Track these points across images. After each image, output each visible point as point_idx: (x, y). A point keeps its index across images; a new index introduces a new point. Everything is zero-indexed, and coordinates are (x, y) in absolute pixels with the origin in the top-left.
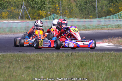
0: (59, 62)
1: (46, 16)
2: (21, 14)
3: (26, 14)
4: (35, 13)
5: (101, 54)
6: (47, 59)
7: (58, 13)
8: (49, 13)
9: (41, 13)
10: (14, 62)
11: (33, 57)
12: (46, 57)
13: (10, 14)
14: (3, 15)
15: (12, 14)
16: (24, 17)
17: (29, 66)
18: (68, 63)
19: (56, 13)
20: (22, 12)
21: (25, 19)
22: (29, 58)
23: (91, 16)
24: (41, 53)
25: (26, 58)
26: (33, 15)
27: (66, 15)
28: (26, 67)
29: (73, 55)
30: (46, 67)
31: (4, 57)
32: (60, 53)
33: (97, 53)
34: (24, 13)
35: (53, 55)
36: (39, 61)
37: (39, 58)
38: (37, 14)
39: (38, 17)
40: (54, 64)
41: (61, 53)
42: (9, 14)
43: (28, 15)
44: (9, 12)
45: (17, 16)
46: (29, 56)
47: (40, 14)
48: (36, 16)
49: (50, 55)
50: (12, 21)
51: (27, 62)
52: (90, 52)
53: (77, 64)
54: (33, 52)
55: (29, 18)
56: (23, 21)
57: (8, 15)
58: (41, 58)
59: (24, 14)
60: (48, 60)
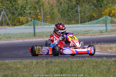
0: (38, 69)
1: (27, 22)
2: (1, 20)
4: (15, 20)
5: (82, 61)
6: (26, 66)
7: (38, 19)
8: (29, 19)
9: (21, 19)
11: (11, 65)
16: (4, 23)
17: (7, 74)
19: (37, 19)
21: (5, 25)
22: (7, 66)
23: (73, 22)
24: (20, 61)
25: (4, 66)
26: (13, 21)
27: (47, 21)
28: (4, 75)
29: (52, 62)
30: (24, 75)
32: (39, 61)
33: (78, 59)
35: (32, 62)
36: (18, 69)
37: (18, 66)
38: (18, 20)
39: (18, 24)
40: (33, 71)
41: (41, 60)
43: (8, 22)
46: (7, 64)
48: (16, 23)
49: (28, 62)
51: (5, 70)
52: (70, 58)
54: (12, 60)
55: (9, 25)
56: (3, 28)
58: (20, 66)
59: (4, 20)
60: (27, 68)
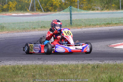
2: (32, 4)
3: (37, 4)
4: (47, 3)
10: (37, 76)
11: (56, 69)
12: (70, 70)
13: (19, 5)
14: (10, 5)
15: (21, 5)
16: (35, 7)
18: (95, 77)
20: (32, 2)
22: (52, 70)
25: (49, 71)
29: (99, 67)
31: (25, 70)
34: (35, 2)
38: (50, 3)
39: (51, 8)
42: (17, 4)
43: (39, 5)
44: (17, 2)
45: (27, 6)
47: (53, 4)
48: (49, 6)
50: (22, 13)
53: (105, 80)
55: (41, 8)
57: (16, 6)
59: (35, 4)
60: (73, 74)
